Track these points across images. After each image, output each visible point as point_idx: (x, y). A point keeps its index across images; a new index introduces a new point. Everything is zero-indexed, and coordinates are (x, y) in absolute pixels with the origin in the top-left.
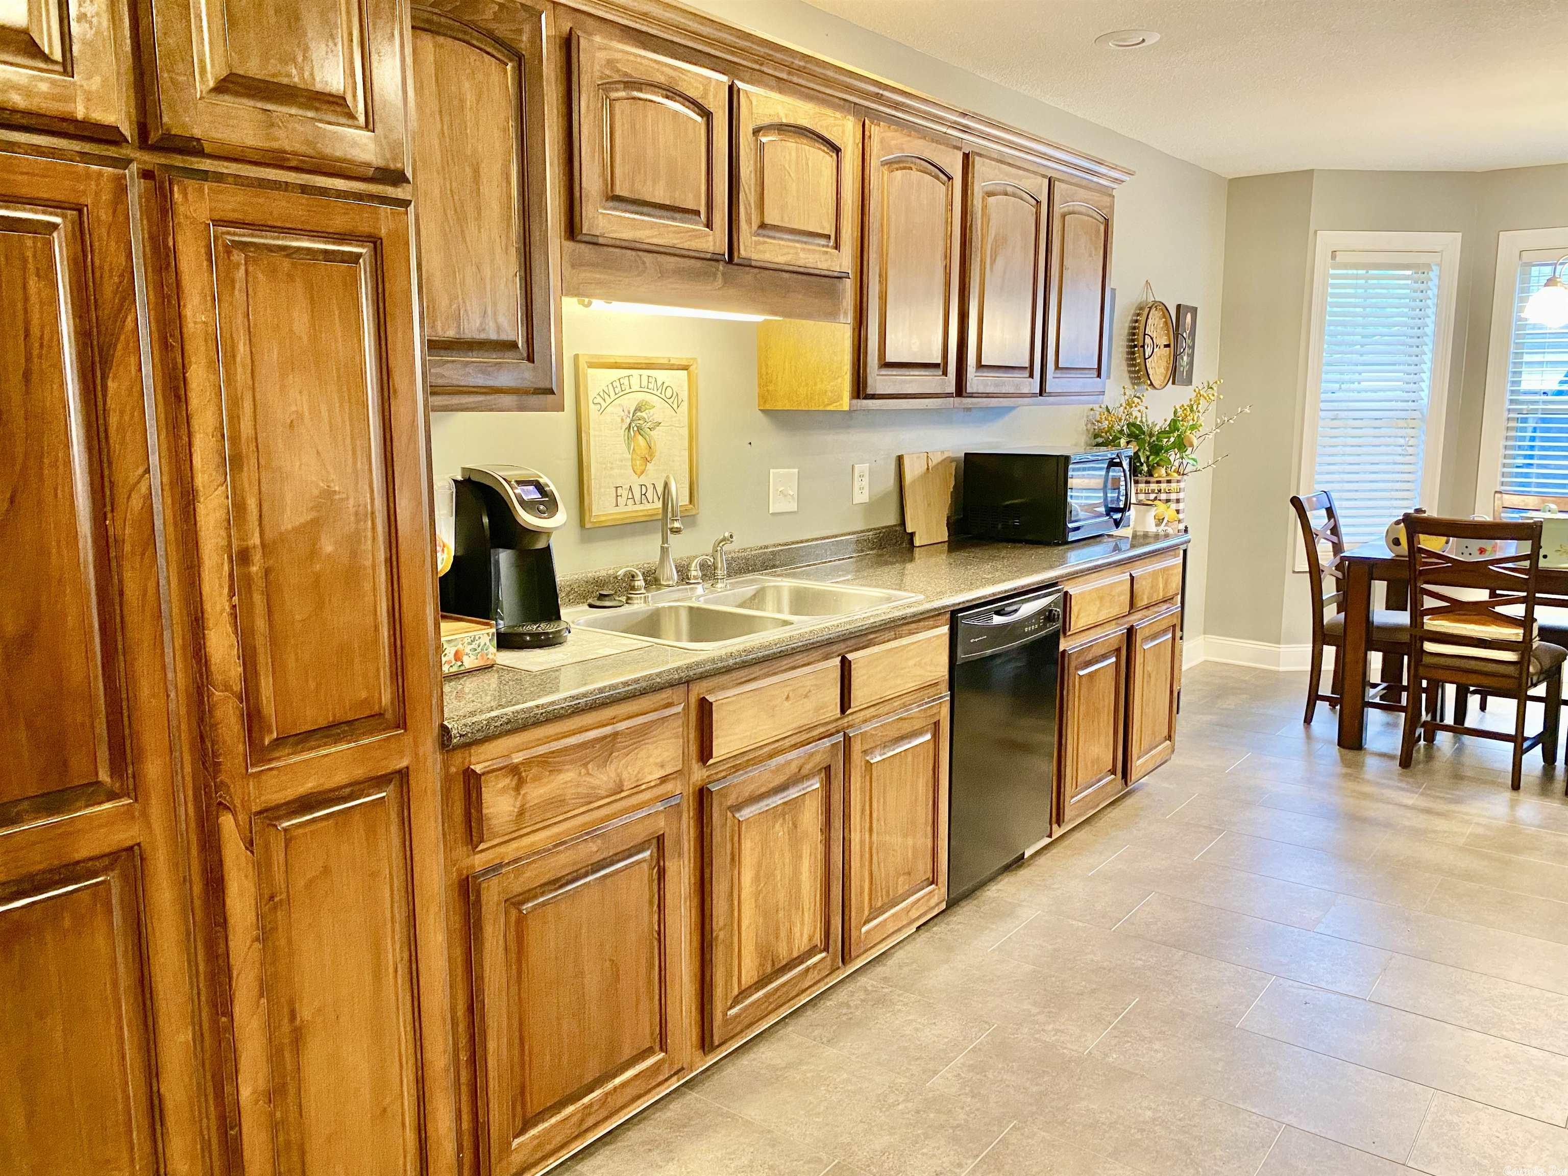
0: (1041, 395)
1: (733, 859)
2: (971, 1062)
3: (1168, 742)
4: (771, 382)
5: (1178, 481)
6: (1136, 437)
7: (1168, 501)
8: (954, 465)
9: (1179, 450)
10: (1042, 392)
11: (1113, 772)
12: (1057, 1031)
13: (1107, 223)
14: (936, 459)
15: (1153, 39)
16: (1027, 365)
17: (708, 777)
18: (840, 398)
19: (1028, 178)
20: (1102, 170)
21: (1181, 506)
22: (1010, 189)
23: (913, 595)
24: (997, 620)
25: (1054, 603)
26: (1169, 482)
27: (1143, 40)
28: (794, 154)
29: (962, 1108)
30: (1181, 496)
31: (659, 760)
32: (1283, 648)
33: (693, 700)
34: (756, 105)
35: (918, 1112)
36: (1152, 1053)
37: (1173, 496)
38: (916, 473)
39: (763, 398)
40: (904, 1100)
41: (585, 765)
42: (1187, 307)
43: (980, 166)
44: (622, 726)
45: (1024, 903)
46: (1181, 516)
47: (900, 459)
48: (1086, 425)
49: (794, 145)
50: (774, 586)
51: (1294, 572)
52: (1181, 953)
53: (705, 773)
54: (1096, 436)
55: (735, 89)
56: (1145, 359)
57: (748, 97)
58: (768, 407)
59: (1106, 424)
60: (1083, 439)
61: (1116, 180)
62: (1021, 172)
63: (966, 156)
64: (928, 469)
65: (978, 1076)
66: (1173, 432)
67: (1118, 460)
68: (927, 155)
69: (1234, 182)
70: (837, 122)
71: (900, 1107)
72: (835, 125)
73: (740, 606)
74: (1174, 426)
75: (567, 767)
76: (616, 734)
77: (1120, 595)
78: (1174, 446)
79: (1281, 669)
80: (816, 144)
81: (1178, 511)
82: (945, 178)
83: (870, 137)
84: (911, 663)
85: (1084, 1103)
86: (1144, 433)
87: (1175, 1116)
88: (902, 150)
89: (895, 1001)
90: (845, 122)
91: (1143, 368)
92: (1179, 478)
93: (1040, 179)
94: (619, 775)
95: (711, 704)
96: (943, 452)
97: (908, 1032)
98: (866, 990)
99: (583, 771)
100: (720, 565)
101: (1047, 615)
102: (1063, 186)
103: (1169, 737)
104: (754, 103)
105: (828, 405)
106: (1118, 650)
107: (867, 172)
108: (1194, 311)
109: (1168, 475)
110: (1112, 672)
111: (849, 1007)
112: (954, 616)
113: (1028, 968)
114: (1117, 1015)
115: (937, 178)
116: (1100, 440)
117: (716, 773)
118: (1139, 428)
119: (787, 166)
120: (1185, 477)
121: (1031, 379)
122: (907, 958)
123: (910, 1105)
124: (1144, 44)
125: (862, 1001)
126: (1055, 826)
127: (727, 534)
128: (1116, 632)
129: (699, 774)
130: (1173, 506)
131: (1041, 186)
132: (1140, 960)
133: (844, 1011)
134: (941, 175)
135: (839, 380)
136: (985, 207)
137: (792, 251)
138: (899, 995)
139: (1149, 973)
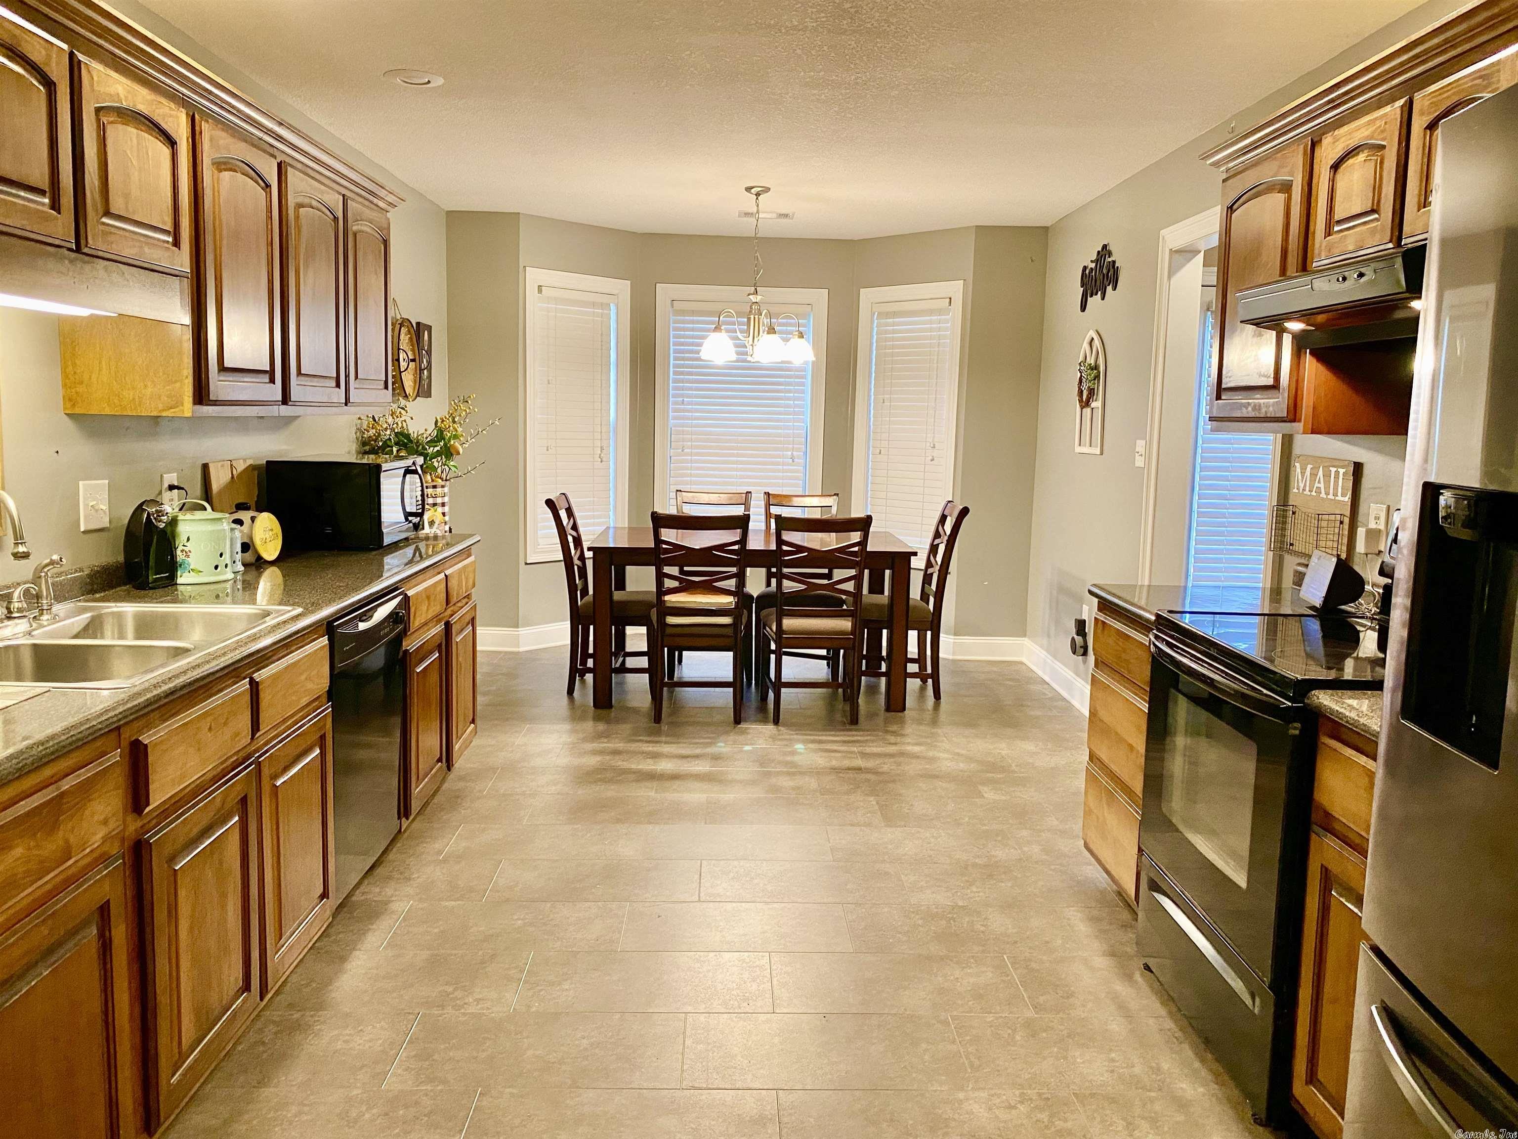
0: (346, 404)
1: (169, 912)
2: (414, 1053)
3: (472, 725)
4: (82, 383)
5: (443, 487)
6: (405, 446)
7: (435, 505)
8: (256, 473)
9: (446, 457)
10: (347, 402)
11: (440, 760)
12: (478, 1001)
13: (386, 243)
14: (241, 466)
15: (438, 81)
16: (335, 375)
17: (142, 827)
18: (179, 403)
19: (328, 193)
20: (382, 193)
21: (446, 509)
22: (314, 203)
23: (290, 608)
24: (362, 626)
25: (399, 605)
26: (435, 487)
27: (429, 82)
28: (135, 141)
29: (427, 1095)
30: (446, 499)
31: (102, 817)
32: (523, 631)
33: (125, 743)
34: (98, 82)
35: (386, 1114)
36: (565, 993)
37: (439, 500)
38: (221, 482)
39: (70, 400)
40: (367, 1110)
41: (35, 835)
42: (425, 325)
43: (293, 177)
44: (66, 785)
45: (393, 899)
46: (447, 518)
47: (205, 467)
48: (356, 433)
49: (135, 131)
50: (113, 613)
51: (526, 564)
52: (549, 905)
53: (139, 824)
54: (364, 444)
55: (75, 60)
56: (401, 372)
57: (89, 72)
58: (77, 411)
59: (372, 432)
60: (354, 447)
61: (390, 204)
62: (323, 187)
63: (279, 165)
64: (233, 477)
65: (427, 1063)
66: (439, 441)
67: (414, 468)
68: (249, 159)
69: (450, 214)
70: (172, 112)
71: (367, 1116)
72: (171, 116)
73: (76, 637)
74: (440, 436)
75: (16, 842)
76: (62, 795)
77: (440, 592)
78: (439, 454)
79: (521, 649)
80: (154, 134)
81: (444, 514)
82: (262, 184)
83: (201, 133)
84: (303, 677)
85: (530, 1053)
86: (411, 441)
87: (606, 1036)
88: (229, 152)
89: (310, 1023)
90: (179, 114)
91: (399, 380)
92: (443, 483)
93: (337, 195)
94: (67, 841)
95: (146, 746)
96: (245, 460)
97: (339, 1047)
98: (274, 1022)
99: (32, 844)
100: (45, 594)
101: (394, 618)
102: (354, 204)
103: (473, 721)
104: (95, 78)
105: (163, 410)
106: (440, 646)
107: (199, 169)
108: (429, 328)
109: (433, 481)
110: (437, 664)
111: (263, 1043)
112: (329, 627)
113: (425, 954)
114: (522, 971)
115: (257, 182)
116: (367, 448)
117: (149, 822)
118: (407, 436)
119: (128, 152)
120: (448, 483)
121: (337, 389)
122: (302, 980)
123: (375, 1111)
124: (428, 86)
125: (276, 1033)
126: (404, 819)
127: (55, 557)
128: (438, 629)
129: (134, 825)
130: (440, 510)
131: (338, 202)
132: (518, 919)
133: (261, 1049)
134: (260, 182)
135: (178, 385)
136: (297, 217)
137: (137, 244)
138: (312, 1016)
139: (531, 929)
